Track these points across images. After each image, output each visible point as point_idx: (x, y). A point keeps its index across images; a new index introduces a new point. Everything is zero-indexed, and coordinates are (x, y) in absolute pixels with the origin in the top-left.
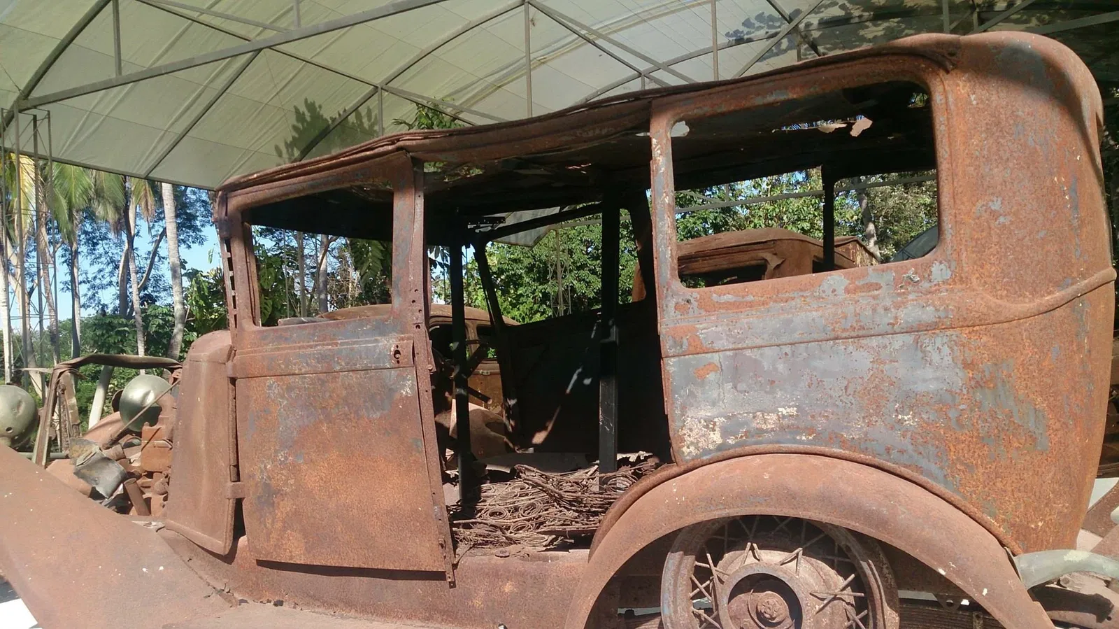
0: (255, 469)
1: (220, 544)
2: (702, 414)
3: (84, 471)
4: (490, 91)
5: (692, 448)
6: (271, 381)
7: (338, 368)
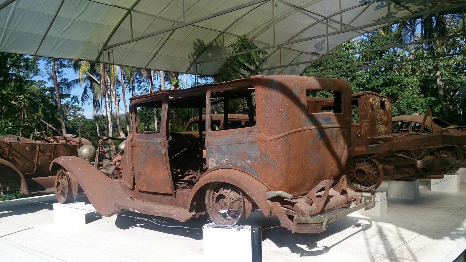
0: (138, 168)
1: (131, 186)
2: (212, 159)
3: (106, 167)
4: (265, 29)
5: (211, 167)
6: (139, 147)
7: (150, 145)
